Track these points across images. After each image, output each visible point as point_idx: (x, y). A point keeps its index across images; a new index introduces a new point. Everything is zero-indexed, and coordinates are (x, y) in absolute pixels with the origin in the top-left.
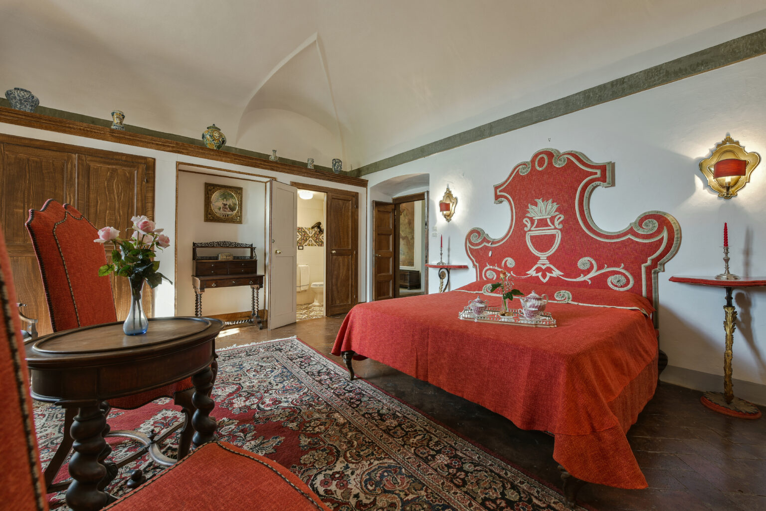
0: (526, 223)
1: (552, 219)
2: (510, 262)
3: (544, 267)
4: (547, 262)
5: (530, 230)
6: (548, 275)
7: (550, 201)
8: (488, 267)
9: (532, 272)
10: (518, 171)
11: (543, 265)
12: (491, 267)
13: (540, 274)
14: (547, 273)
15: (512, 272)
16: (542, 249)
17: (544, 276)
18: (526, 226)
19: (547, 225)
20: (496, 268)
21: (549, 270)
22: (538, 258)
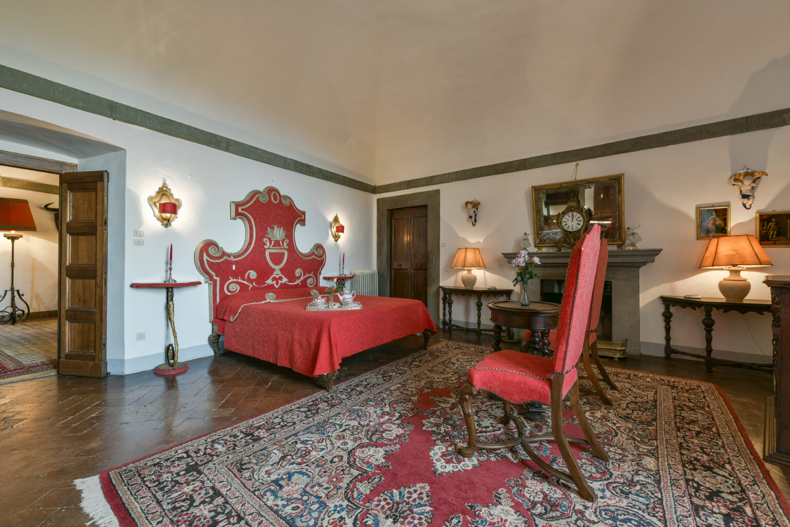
0: (266, 242)
1: (283, 241)
2: (253, 274)
3: (277, 277)
4: (279, 273)
5: (269, 248)
6: (280, 282)
7: (282, 228)
8: (232, 280)
9: (269, 282)
10: (258, 197)
11: (277, 275)
12: (235, 280)
13: (274, 282)
14: (279, 281)
15: (254, 283)
16: (277, 264)
17: (277, 283)
18: (266, 244)
19: (279, 245)
20: (240, 281)
21: (280, 278)
22: (274, 270)
